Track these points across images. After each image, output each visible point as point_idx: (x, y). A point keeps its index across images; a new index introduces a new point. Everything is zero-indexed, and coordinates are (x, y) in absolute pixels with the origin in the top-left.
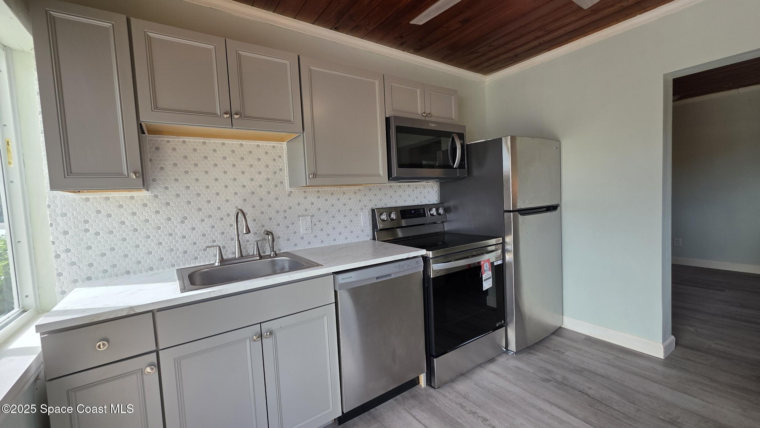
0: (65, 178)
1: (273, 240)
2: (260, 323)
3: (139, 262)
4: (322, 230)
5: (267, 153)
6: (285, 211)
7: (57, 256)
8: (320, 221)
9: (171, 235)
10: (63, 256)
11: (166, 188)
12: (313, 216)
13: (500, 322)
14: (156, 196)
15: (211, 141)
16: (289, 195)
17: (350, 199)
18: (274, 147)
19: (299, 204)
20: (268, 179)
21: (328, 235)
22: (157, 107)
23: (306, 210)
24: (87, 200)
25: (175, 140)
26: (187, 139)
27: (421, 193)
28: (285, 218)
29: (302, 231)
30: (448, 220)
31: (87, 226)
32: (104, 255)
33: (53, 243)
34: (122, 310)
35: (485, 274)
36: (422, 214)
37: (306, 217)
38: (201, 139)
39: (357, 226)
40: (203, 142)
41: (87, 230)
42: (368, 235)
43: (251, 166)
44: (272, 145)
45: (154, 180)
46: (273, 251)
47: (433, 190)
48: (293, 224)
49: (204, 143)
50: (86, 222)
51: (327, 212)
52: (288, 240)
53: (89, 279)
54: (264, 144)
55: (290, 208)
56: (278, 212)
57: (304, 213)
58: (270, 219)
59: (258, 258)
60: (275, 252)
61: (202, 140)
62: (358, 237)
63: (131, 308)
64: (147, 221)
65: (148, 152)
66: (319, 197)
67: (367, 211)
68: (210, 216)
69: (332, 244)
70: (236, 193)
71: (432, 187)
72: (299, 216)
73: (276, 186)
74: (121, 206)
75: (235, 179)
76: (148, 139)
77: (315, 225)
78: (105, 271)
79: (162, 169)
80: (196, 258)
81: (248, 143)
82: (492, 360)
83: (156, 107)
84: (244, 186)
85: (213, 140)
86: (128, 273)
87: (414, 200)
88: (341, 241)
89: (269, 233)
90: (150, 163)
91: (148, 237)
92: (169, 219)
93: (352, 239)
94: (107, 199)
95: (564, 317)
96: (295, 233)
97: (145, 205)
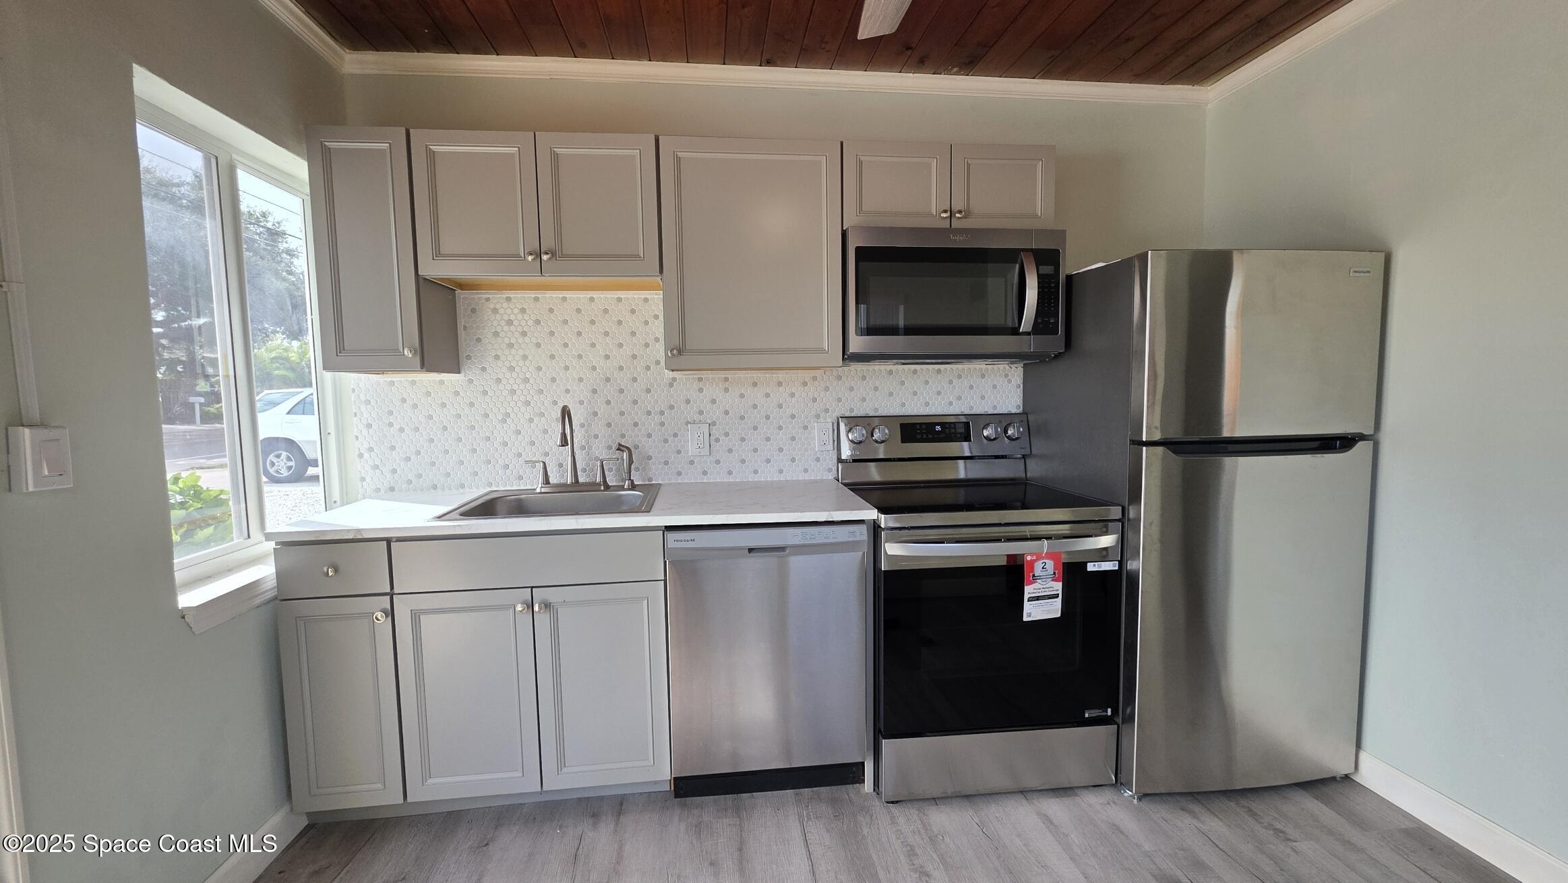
0: (337, 355)
1: (631, 462)
2: (532, 587)
3: (448, 475)
4: (730, 451)
5: (633, 311)
6: (662, 413)
7: (361, 456)
8: (727, 435)
9: (488, 439)
10: (366, 455)
11: (484, 369)
12: (714, 423)
13: (1097, 711)
14: (471, 381)
15: (546, 296)
16: (671, 385)
17: (793, 395)
18: (646, 300)
19: (688, 402)
20: (634, 357)
21: (743, 461)
22: (440, 254)
23: (701, 413)
24: (392, 383)
25: (497, 298)
26: (511, 294)
27: (971, 387)
28: (662, 424)
29: (692, 449)
30: (1033, 453)
31: (392, 419)
32: (408, 459)
33: (357, 438)
34: (348, 531)
35: (1036, 585)
36: (959, 435)
37: (700, 425)
38: (530, 293)
39: (806, 450)
40: (534, 298)
41: (391, 425)
42: (830, 470)
43: (607, 334)
44: (643, 297)
45: (468, 357)
46: (630, 479)
47: (1010, 381)
48: (675, 435)
49: (536, 299)
50: (390, 413)
51: (742, 418)
52: (666, 463)
53: (392, 489)
54: (630, 296)
55: (672, 407)
56: (649, 413)
57: (697, 417)
58: (636, 424)
59: (602, 488)
60: (632, 481)
61: (532, 294)
62: (806, 471)
63: (359, 531)
64: (459, 416)
65: (462, 316)
66: (726, 390)
67: (830, 421)
68: (542, 415)
69: (750, 480)
70: (581, 380)
71: (1006, 376)
72: (688, 423)
73: (648, 368)
74: (428, 394)
75: (580, 357)
76: (463, 298)
77: (717, 440)
78: (410, 482)
79: (479, 340)
80: (520, 478)
81: (602, 296)
82: (1062, 791)
83: (437, 254)
84: (594, 368)
85: (549, 294)
86: (435, 487)
87: (951, 404)
88: (768, 475)
89: (622, 448)
90: (463, 332)
91: (460, 440)
92: (487, 416)
93: (794, 474)
94: (413, 383)
95: (1363, 756)
96: (679, 452)
97: (457, 393)
